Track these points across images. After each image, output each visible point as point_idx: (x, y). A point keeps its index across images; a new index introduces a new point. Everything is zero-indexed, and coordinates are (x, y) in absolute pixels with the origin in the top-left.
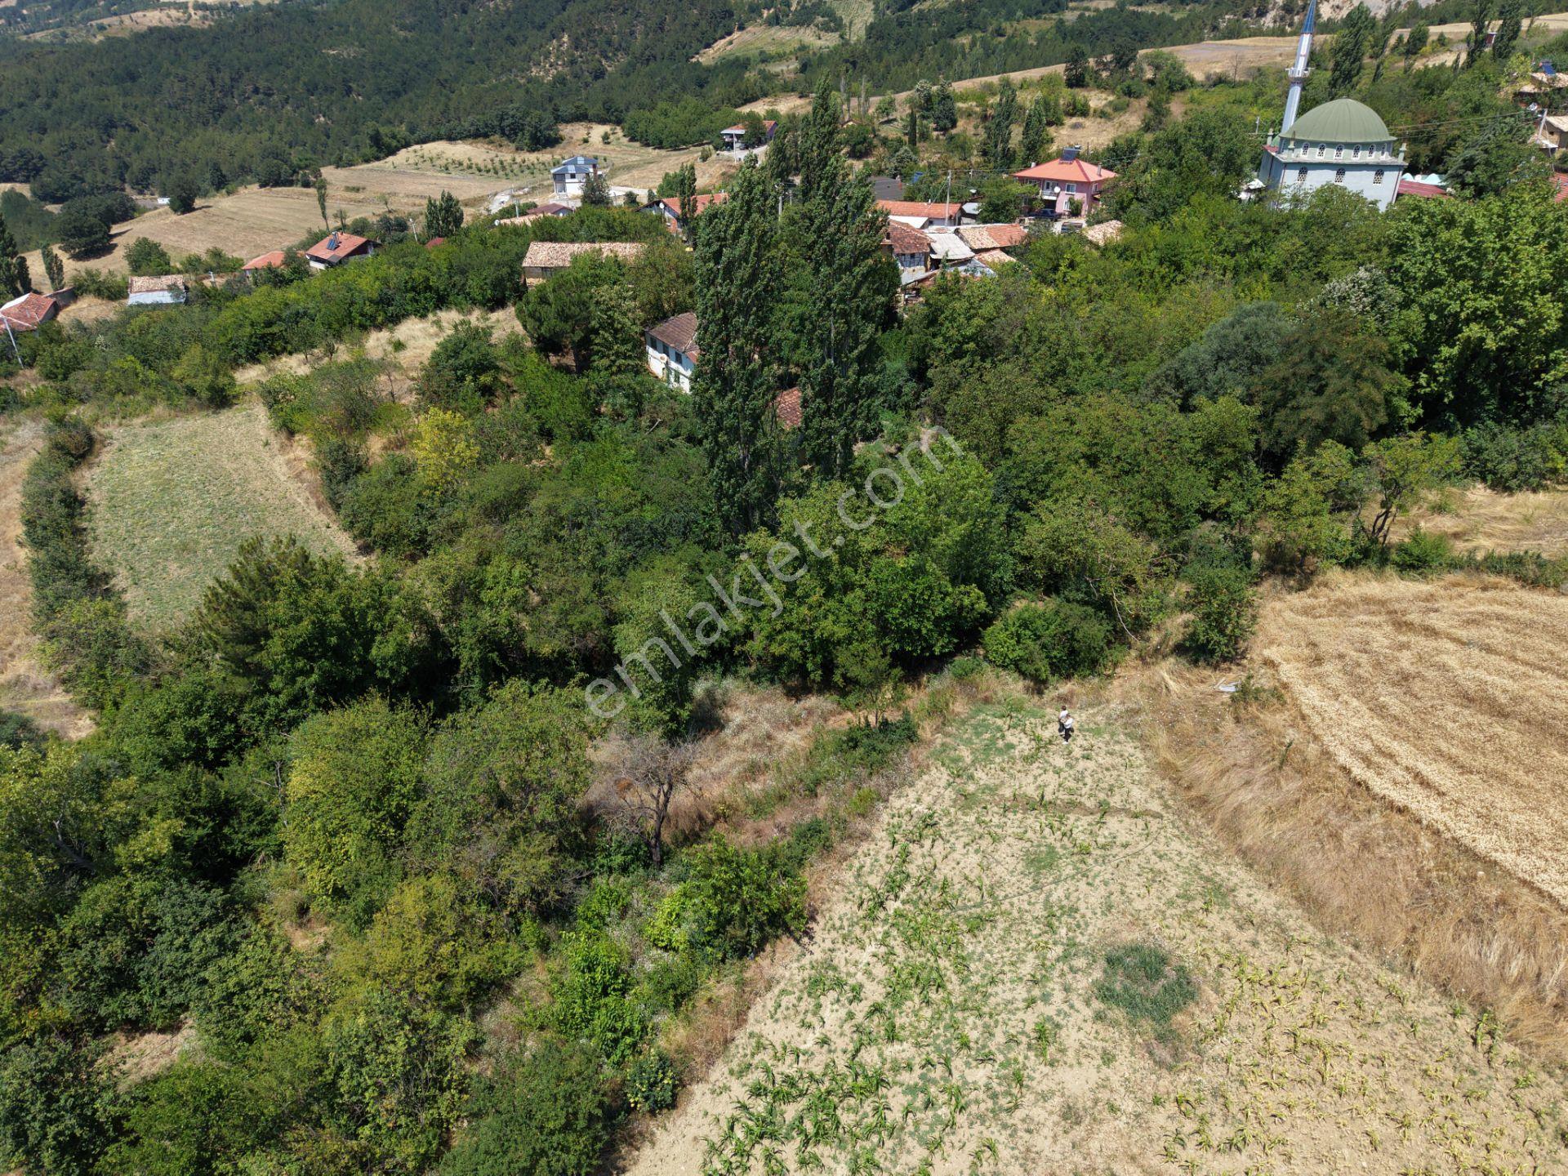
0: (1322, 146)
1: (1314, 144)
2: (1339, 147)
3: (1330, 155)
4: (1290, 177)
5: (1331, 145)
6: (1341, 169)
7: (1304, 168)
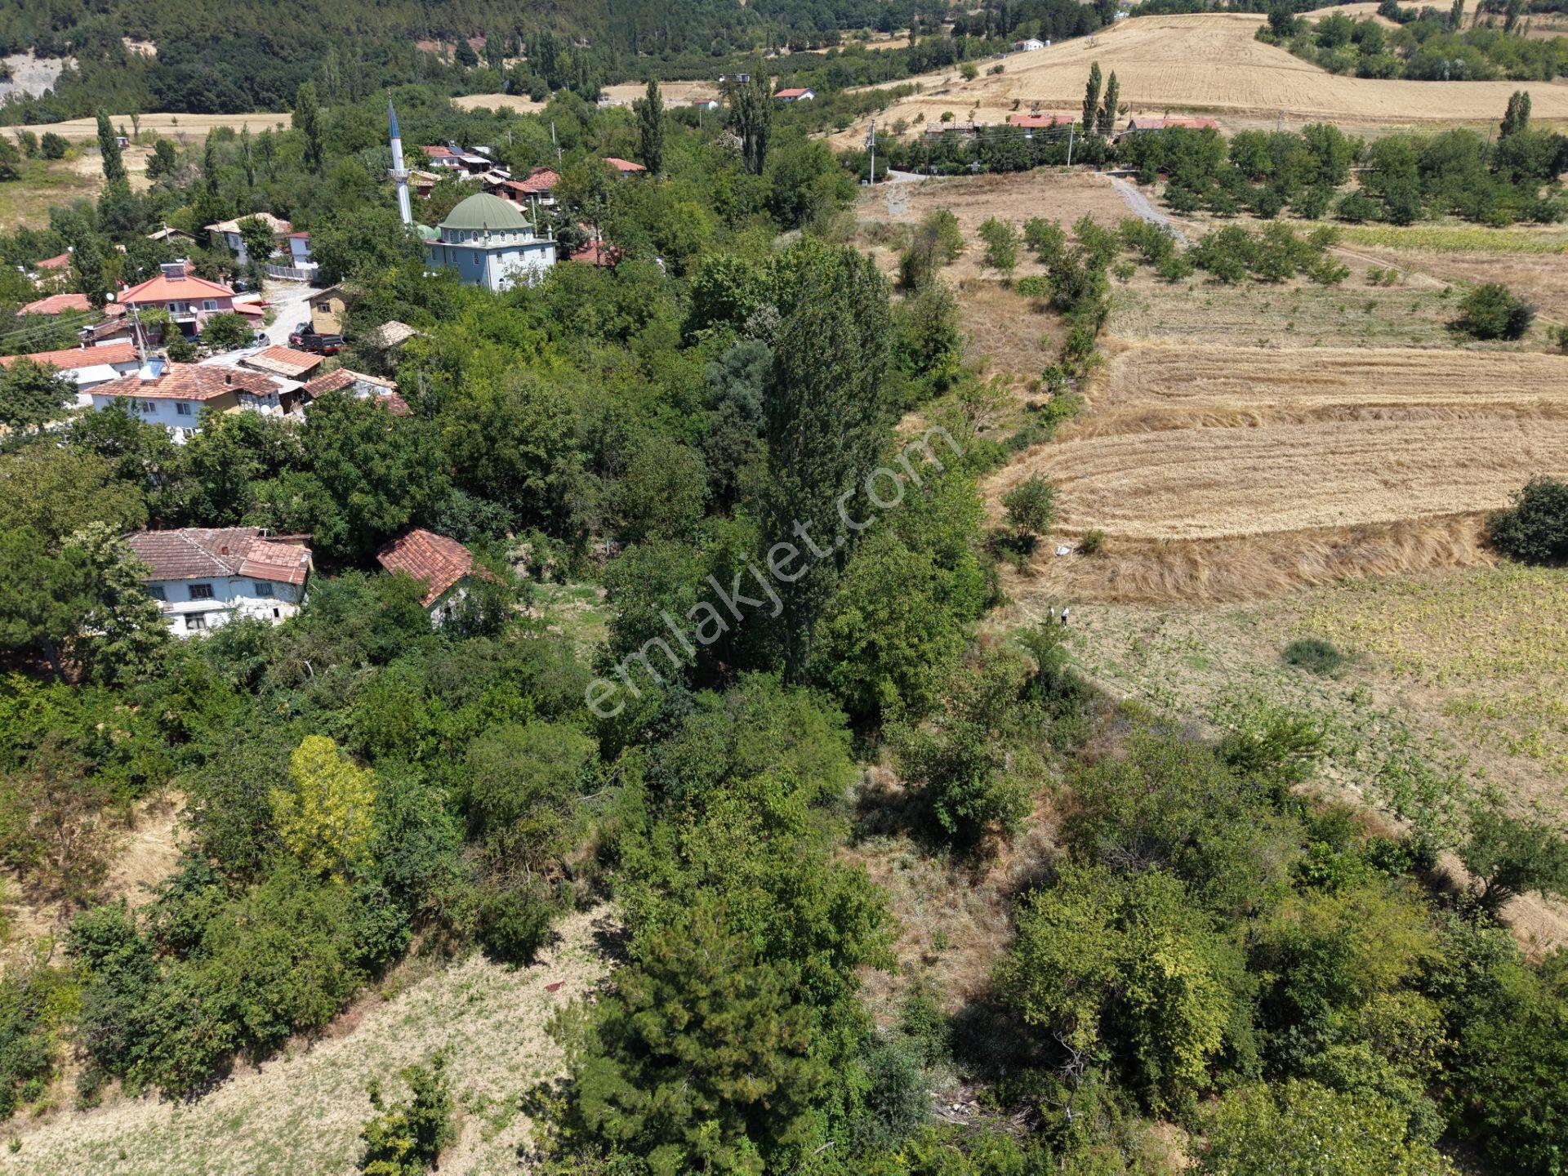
0: (502, 232)
1: (495, 232)
2: (514, 232)
3: (509, 240)
4: (492, 258)
5: (509, 231)
6: (521, 249)
7: (499, 252)
